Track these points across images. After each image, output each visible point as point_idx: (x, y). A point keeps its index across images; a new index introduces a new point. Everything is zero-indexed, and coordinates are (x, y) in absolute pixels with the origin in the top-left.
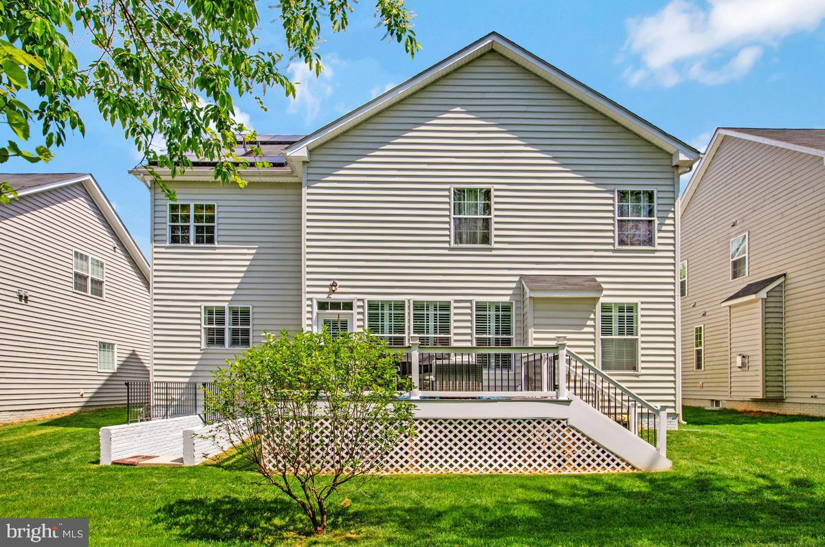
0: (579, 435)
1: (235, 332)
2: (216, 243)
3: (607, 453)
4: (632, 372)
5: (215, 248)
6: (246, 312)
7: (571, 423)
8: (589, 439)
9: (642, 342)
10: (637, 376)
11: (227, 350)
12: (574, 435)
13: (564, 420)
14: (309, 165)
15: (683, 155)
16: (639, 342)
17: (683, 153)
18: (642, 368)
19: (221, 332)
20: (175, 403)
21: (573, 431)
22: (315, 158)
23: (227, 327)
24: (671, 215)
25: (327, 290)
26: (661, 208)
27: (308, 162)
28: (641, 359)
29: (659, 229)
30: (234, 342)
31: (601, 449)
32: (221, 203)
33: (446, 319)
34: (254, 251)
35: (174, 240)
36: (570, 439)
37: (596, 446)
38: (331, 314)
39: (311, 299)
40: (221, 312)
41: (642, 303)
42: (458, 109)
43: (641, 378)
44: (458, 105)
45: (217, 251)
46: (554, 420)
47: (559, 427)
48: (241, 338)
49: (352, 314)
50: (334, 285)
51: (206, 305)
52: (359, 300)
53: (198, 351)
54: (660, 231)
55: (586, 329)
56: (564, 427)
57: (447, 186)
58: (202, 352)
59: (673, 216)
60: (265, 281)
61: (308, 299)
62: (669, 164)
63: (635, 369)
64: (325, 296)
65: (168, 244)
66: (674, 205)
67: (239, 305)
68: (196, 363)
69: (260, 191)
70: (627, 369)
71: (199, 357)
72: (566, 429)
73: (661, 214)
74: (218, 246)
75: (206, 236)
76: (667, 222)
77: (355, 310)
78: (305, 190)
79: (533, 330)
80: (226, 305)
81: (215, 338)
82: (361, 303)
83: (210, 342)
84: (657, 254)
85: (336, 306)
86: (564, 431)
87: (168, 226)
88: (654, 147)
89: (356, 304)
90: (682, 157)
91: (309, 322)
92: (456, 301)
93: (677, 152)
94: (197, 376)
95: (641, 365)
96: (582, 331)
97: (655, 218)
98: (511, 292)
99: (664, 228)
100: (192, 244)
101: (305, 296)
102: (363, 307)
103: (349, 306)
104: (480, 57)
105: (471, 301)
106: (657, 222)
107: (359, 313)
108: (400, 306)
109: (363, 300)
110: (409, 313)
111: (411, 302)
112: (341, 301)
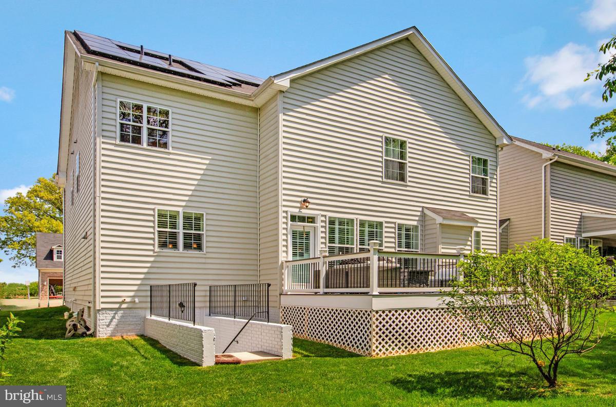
1: (186, 236)
2: (171, 148)
5: (170, 153)
6: (198, 218)
11: (181, 253)
14: (285, 95)
17: (505, 139)
19: (174, 236)
20: (124, 306)
23: (181, 231)
25: (298, 205)
27: (283, 92)
30: (187, 246)
32: (175, 111)
34: (207, 162)
35: (125, 139)
38: (299, 226)
39: (286, 212)
40: (174, 217)
42: (387, 76)
44: (387, 74)
45: (171, 156)
48: (194, 242)
49: (316, 227)
50: (306, 202)
51: (159, 208)
52: (322, 216)
53: (151, 253)
54: (490, 186)
55: (467, 247)
57: (381, 134)
58: (155, 254)
59: (496, 178)
60: (218, 191)
61: (284, 212)
62: (495, 144)
64: (297, 210)
65: (117, 142)
66: (496, 170)
67: (193, 211)
68: (148, 265)
69: (208, 105)
71: (152, 259)
73: (491, 176)
75: (159, 140)
76: (494, 181)
77: (318, 224)
78: (282, 117)
79: (442, 246)
80: (180, 210)
81: (168, 241)
82: (323, 219)
83: (163, 245)
84: (489, 201)
85: (302, 219)
87: (118, 123)
89: (319, 219)
90: (505, 142)
91: (285, 232)
92: (386, 222)
93: (502, 137)
94: (149, 279)
97: (488, 178)
98: (417, 218)
99: (492, 185)
100: (145, 146)
101: (281, 209)
102: (325, 222)
103: (312, 220)
104: (400, 41)
105: (395, 223)
106: (489, 180)
107: (322, 227)
109: (325, 216)
110: (357, 229)
111: (358, 221)
112: (306, 215)
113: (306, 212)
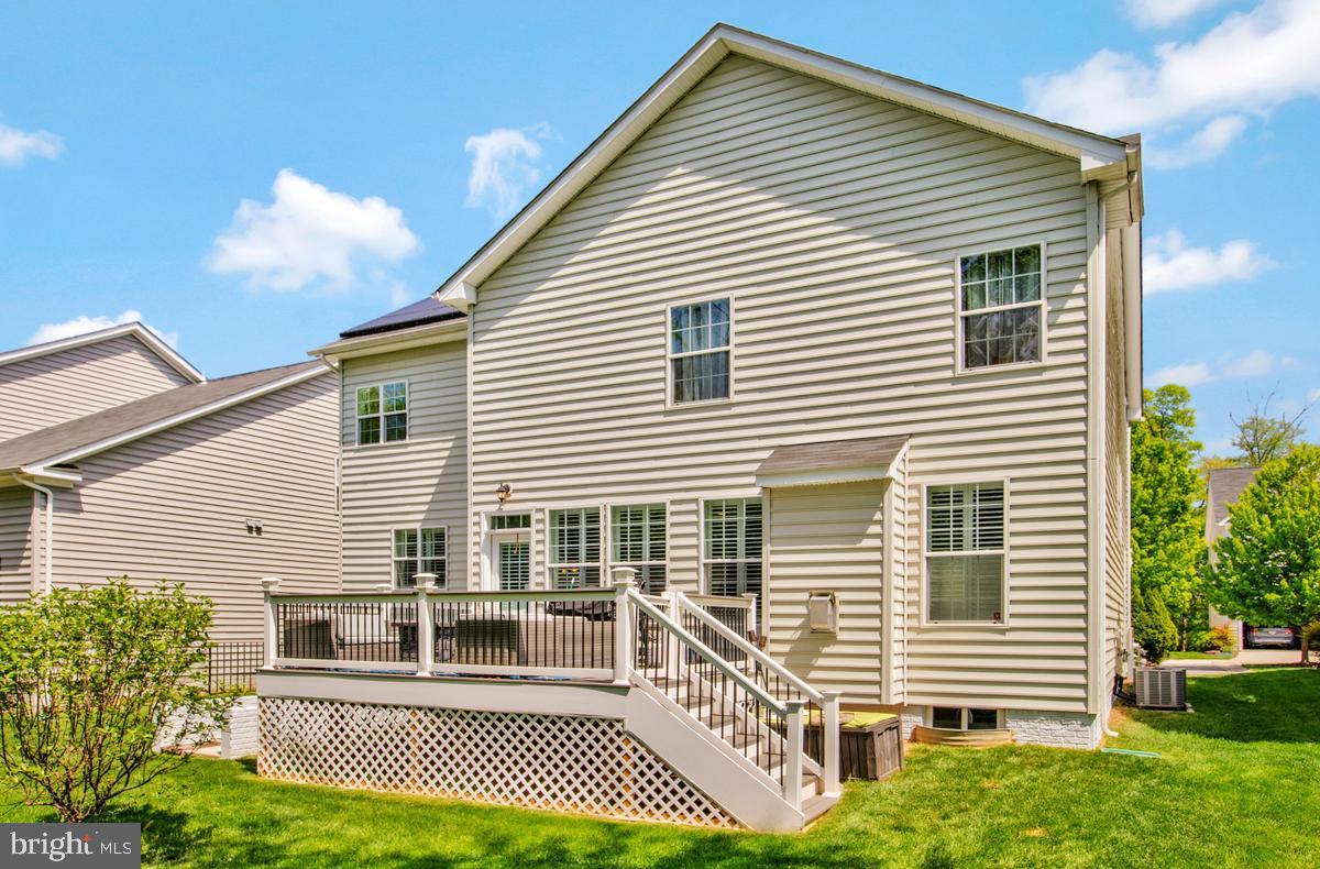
0: (642, 751)
2: (408, 438)
3: (688, 788)
4: (989, 624)
5: (407, 445)
6: (440, 536)
7: (628, 728)
8: (658, 759)
9: (1012, 561)
10: (1003, 631)
12: (635, 750)
13: (618, 721)
14: (477, 309)
15: (1091, 159)
16: (1006, 561)
17: (1091, 153)
18: (1012, 616)
21: (634, 743)
22: (484, 296)
23: (418, 558)
24: (1079, 288)
25: (496, 497)
26: (1054, 278)
27: (474, 305)
28: (1008, 595)
29: (1051, 322)
31: (679, 780)
32: (414, 379)
33: (658, 532)
34: (450, 445)
35: (365, 439)
36: (629, 757)
37: (670, 772)
38: (508, 535)
39: (479, 514)
40: (412, 537)
41: (1013, 480)
43: (1010, 636)
45: (409, 449)
46: (603, 720)
47: (611, 733)
49: (529, 533)
50: (507, 489)
51: (396, 529)
52: (538, 510)
54: (1051, 326)
55: (866, 543)
56: (619, 734)
57: (662, 306)
59: (1083, 290)
61: (475, 514)
62: (1075, 181)
63: (998, 616)
64: (496, 507)
65: (356, 446)
66: (1086, 265)
67: (433, 526)
70: (983, 618)
72: (623, 737)
73: (1055, 291)
74: (412, 441)
75: (398, 429)
76: (1071, 303)
77: (534, 526)
78: (471, 348)
79: (770, 548)
80: (417, 526)
81: (407, 575)
82: (541, 515)
84: (1047, 375)
85: (514, 521)
86: (619, 741)
87: (357, 421)
88: (1041, 154)
89: (534, 517)
90: (1089, 163)
91: (477, 549)
92: (673, 502)
93: (1080, 154)
95: (1008, 609)
96: (858, 545)
97: (1043, 302)
99: (1063, 318)
100: (382, 442)
101: (472, 509)
102: (543, 521)
103: (526, 520)
104: (713, 71)
105: (696, 501)
106: (1045, 308)
107: (538, 532)
108: (593, 517)
109: (542, 510)
110: (606, 526)
111: (609, 509)
112: (521, 514)
113: (509, 509)
